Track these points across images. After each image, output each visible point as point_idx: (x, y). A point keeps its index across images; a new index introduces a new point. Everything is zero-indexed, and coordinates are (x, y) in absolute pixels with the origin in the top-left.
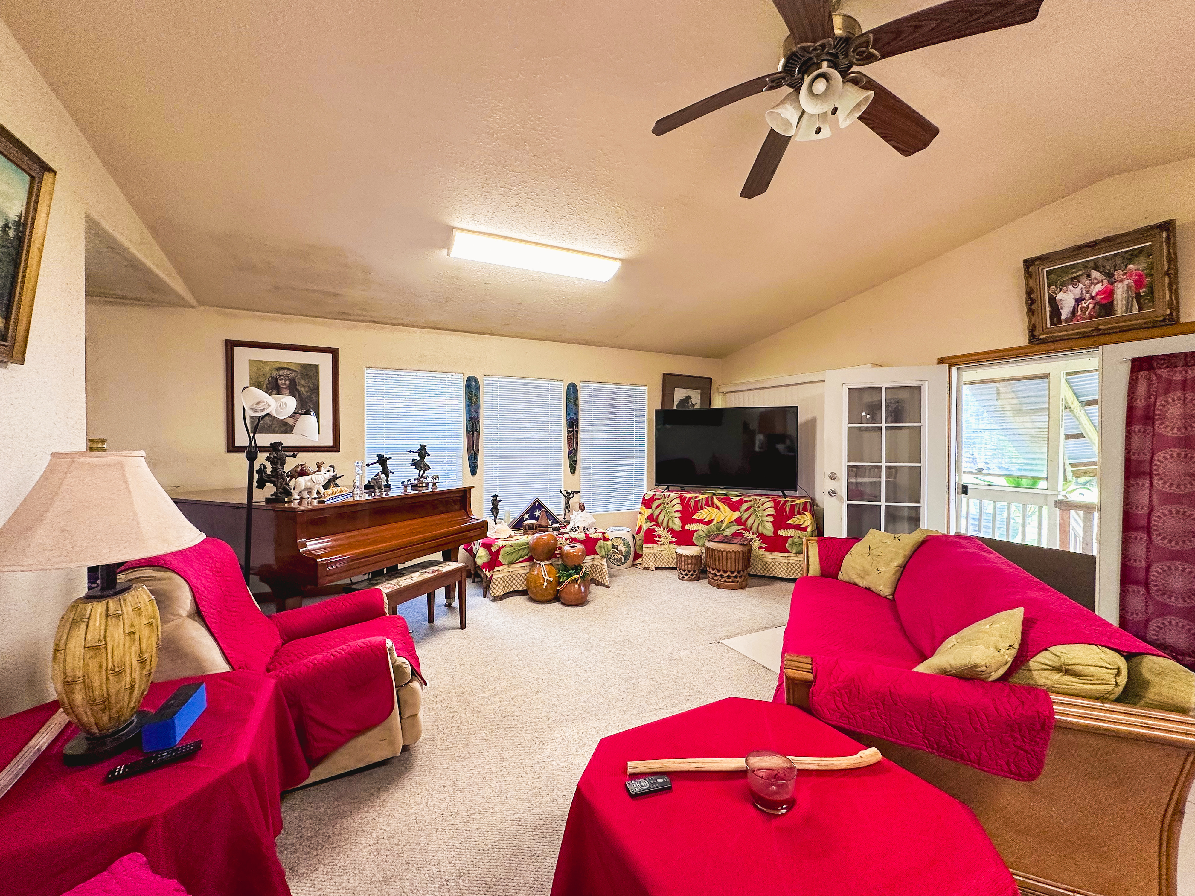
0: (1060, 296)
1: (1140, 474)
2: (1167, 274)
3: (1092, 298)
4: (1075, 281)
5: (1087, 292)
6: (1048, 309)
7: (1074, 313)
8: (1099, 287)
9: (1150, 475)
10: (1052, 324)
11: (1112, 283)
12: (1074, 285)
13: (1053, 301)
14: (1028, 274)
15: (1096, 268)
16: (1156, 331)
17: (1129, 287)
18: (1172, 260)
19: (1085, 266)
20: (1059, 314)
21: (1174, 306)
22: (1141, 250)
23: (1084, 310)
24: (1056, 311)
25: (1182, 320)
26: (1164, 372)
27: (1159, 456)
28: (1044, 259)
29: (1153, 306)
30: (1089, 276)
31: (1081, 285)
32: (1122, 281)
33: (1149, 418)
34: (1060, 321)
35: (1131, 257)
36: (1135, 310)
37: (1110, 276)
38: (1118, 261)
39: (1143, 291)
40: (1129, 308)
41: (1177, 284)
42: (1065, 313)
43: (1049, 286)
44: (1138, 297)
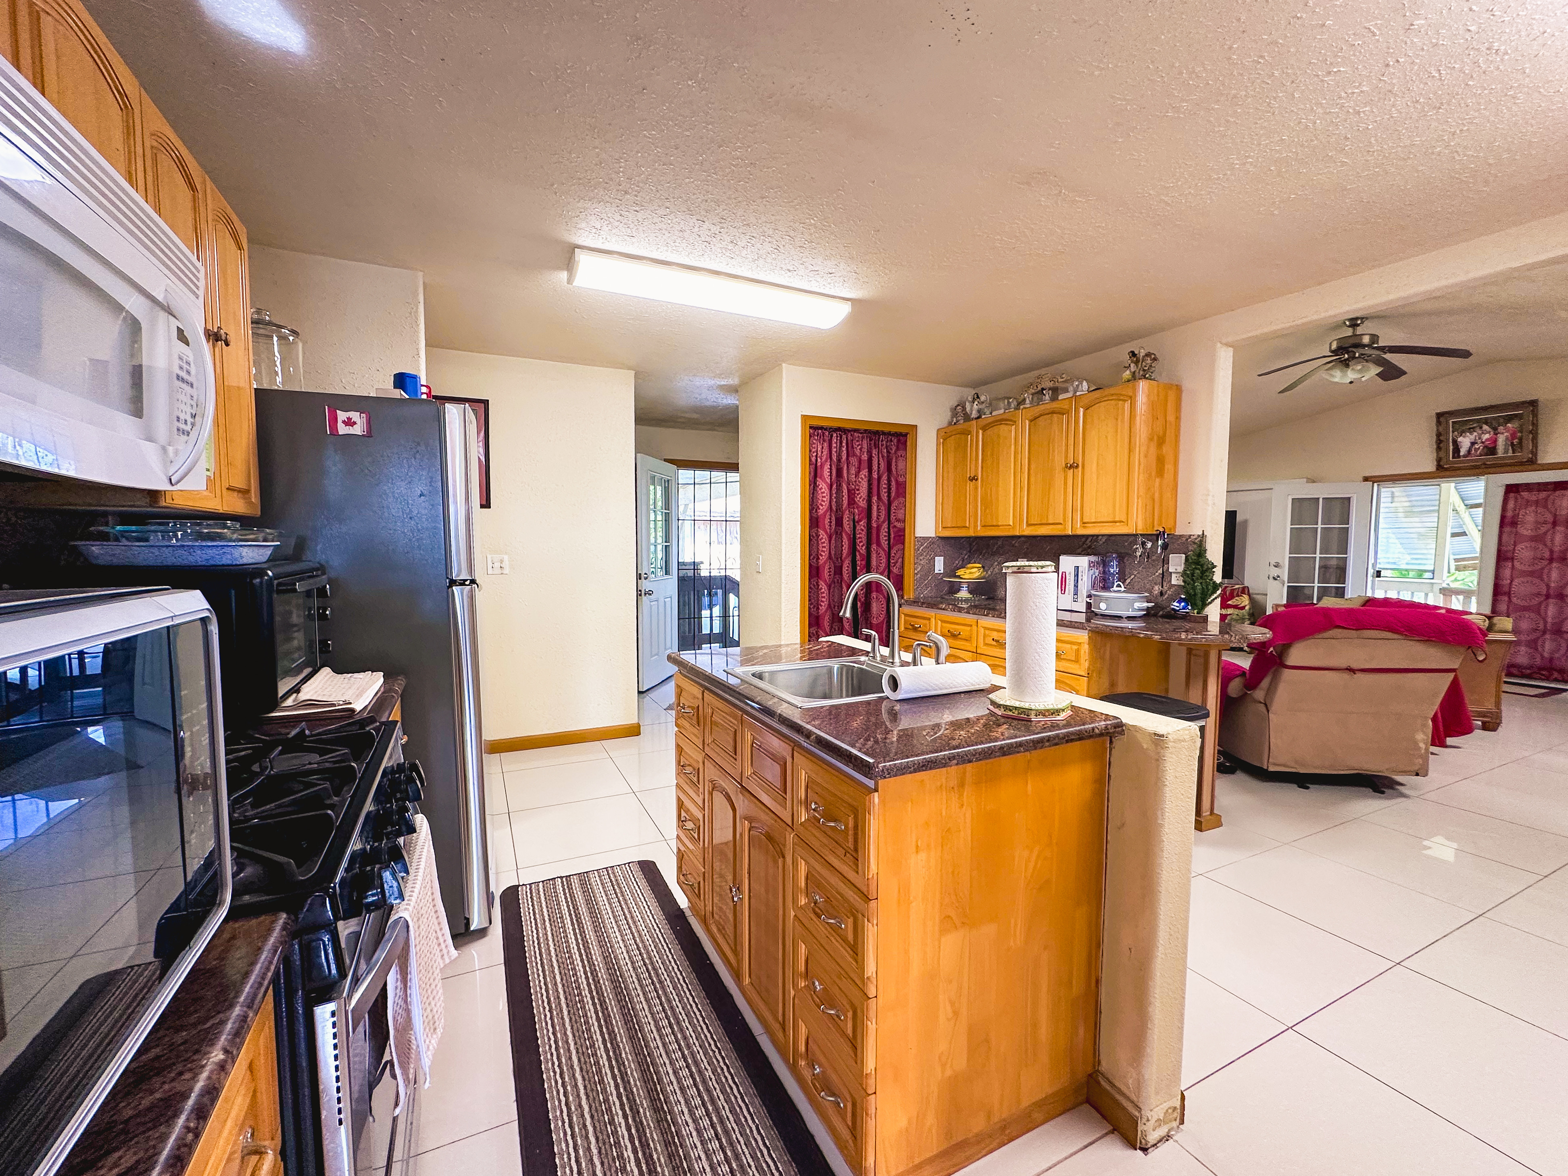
0: (1460, 439)
1: (1507, 559)
2: (1531, 432)
3: (1483, 443)
4: (1471, 430)
5: (1480, 438)
6: (1451, 448)
7: (1469, 451)
8: (1487, 436)
9: (1512, 559)
10: (1453, 457)
11: (1496, 434)
12: (1471, 433)
13: (1455, 442)
14: (1439, 423)
15: (1486, 423)
16: (1521, 468)
17: (1507, 439)
18: (1535, 425)
19: (1478, 421)
20: (1459, 451)
21: (1534, 453)
22: (1516, 415)
23: (1476, 450)
24: (1457, 450)
25: (1539, 462)
26: (1525, 494)
27: (1519, 547)
28: (1451, 414)
29: (1522, 451)
30: (1481, 428)
31: (1475, 434)
32: (1503, 433)
33: (1514, 523)
34: (1459, 456)
35: (1509, 419)
36: (1510, 454)
37: (1495, 429)
38: (1502, 420)
39: (1516, 441)
40: (1506, 452)
41: (1536, 439)
42: (1463, 452)
43: (1453, 432)
44: (1512, 445)
